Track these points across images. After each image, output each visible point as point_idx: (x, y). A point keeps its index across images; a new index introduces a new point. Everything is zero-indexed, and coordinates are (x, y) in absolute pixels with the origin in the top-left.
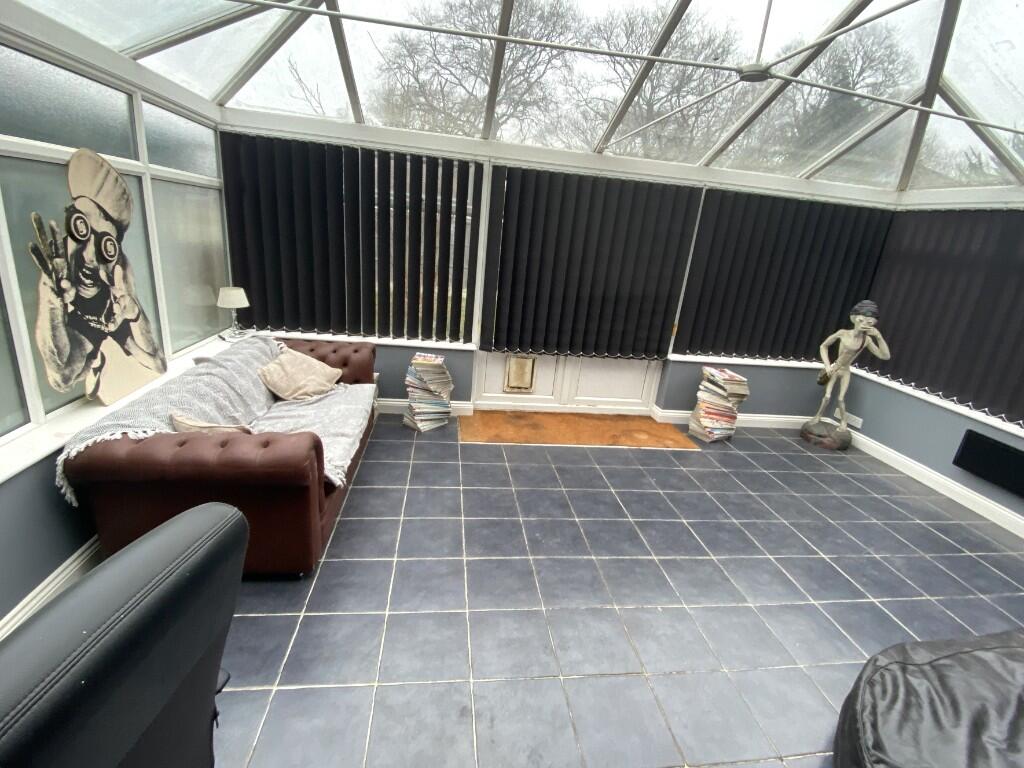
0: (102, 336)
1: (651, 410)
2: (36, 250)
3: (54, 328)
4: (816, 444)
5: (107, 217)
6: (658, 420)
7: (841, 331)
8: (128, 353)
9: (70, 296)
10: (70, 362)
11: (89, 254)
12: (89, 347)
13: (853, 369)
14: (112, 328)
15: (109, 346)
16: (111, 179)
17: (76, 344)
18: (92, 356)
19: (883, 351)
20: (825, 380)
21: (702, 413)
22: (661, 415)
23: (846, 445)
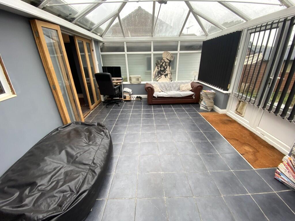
0: (163, 75)
2: (156, 64)
3: (156, 72)
5: (168, 60)
8: (166, 78)
9: (159, 69)
10: (157, 76)
11: (164, 65)
12: (160, 75)
14: (164, 74)
15: (163, 76)
16: (170, 55)
17: (158, 75)
18: (160, 76)
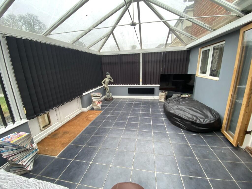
1: (82, 110)
4: (109, 100)
6: (86, 111)
7: (105, 79)
13: (108, 86)
19: (112, 81)
20: (106, 88)
21: (97, 104)
22: (86, 110)
23: (112, 99)
